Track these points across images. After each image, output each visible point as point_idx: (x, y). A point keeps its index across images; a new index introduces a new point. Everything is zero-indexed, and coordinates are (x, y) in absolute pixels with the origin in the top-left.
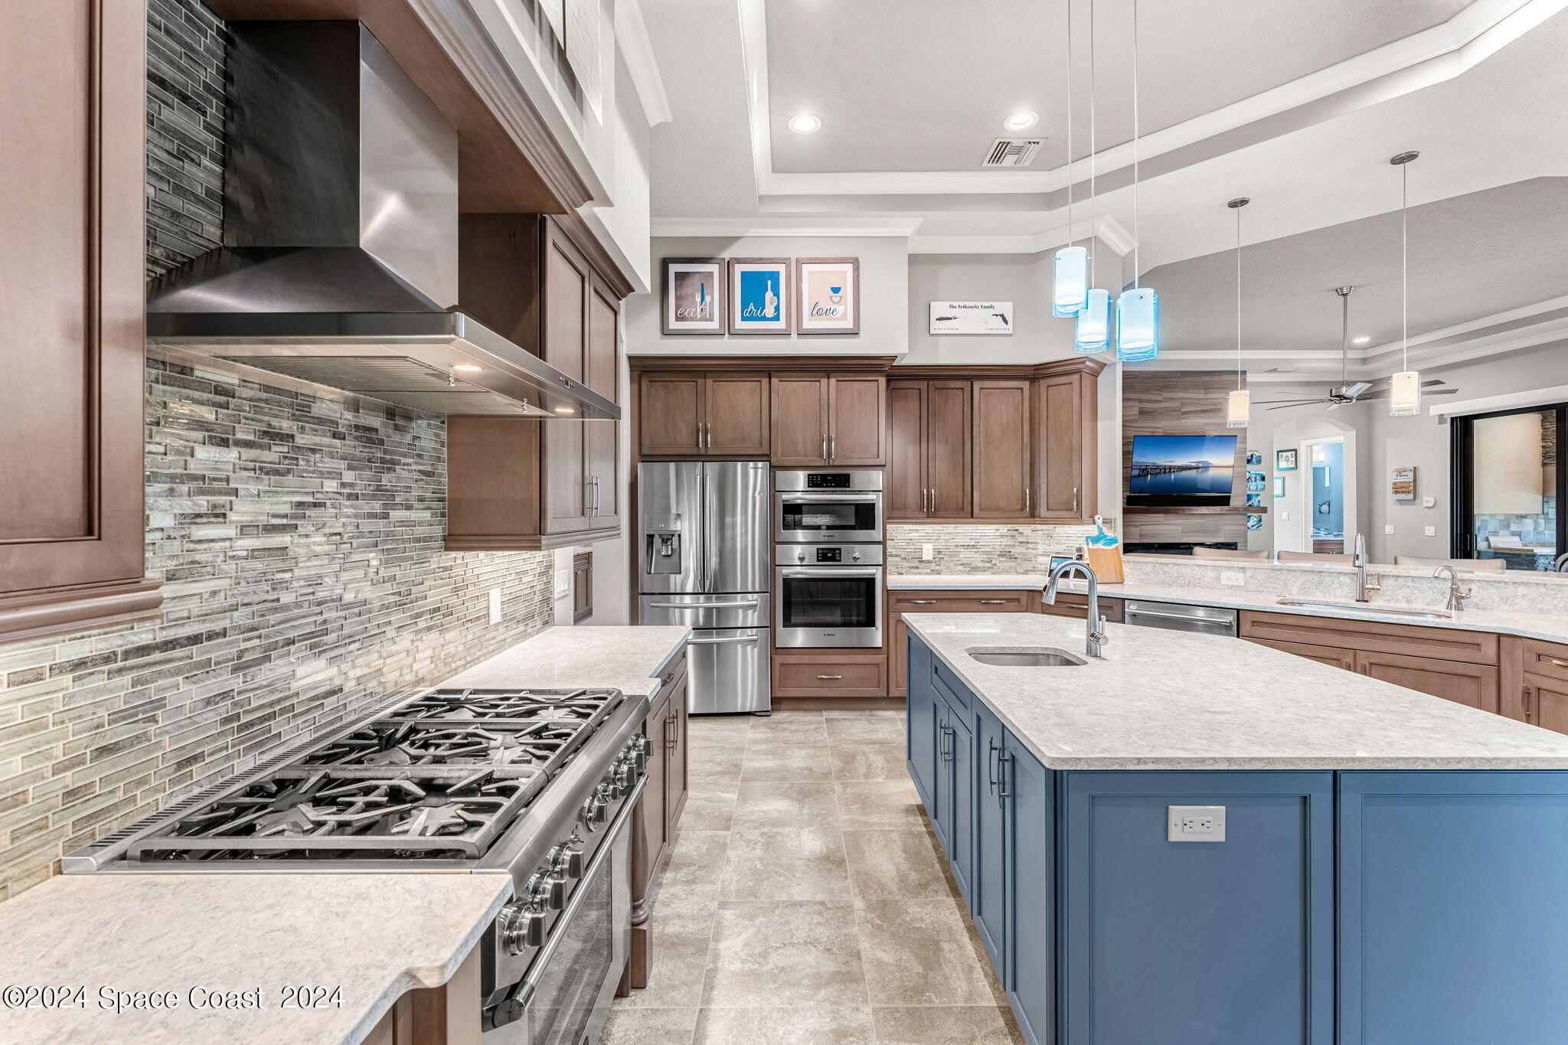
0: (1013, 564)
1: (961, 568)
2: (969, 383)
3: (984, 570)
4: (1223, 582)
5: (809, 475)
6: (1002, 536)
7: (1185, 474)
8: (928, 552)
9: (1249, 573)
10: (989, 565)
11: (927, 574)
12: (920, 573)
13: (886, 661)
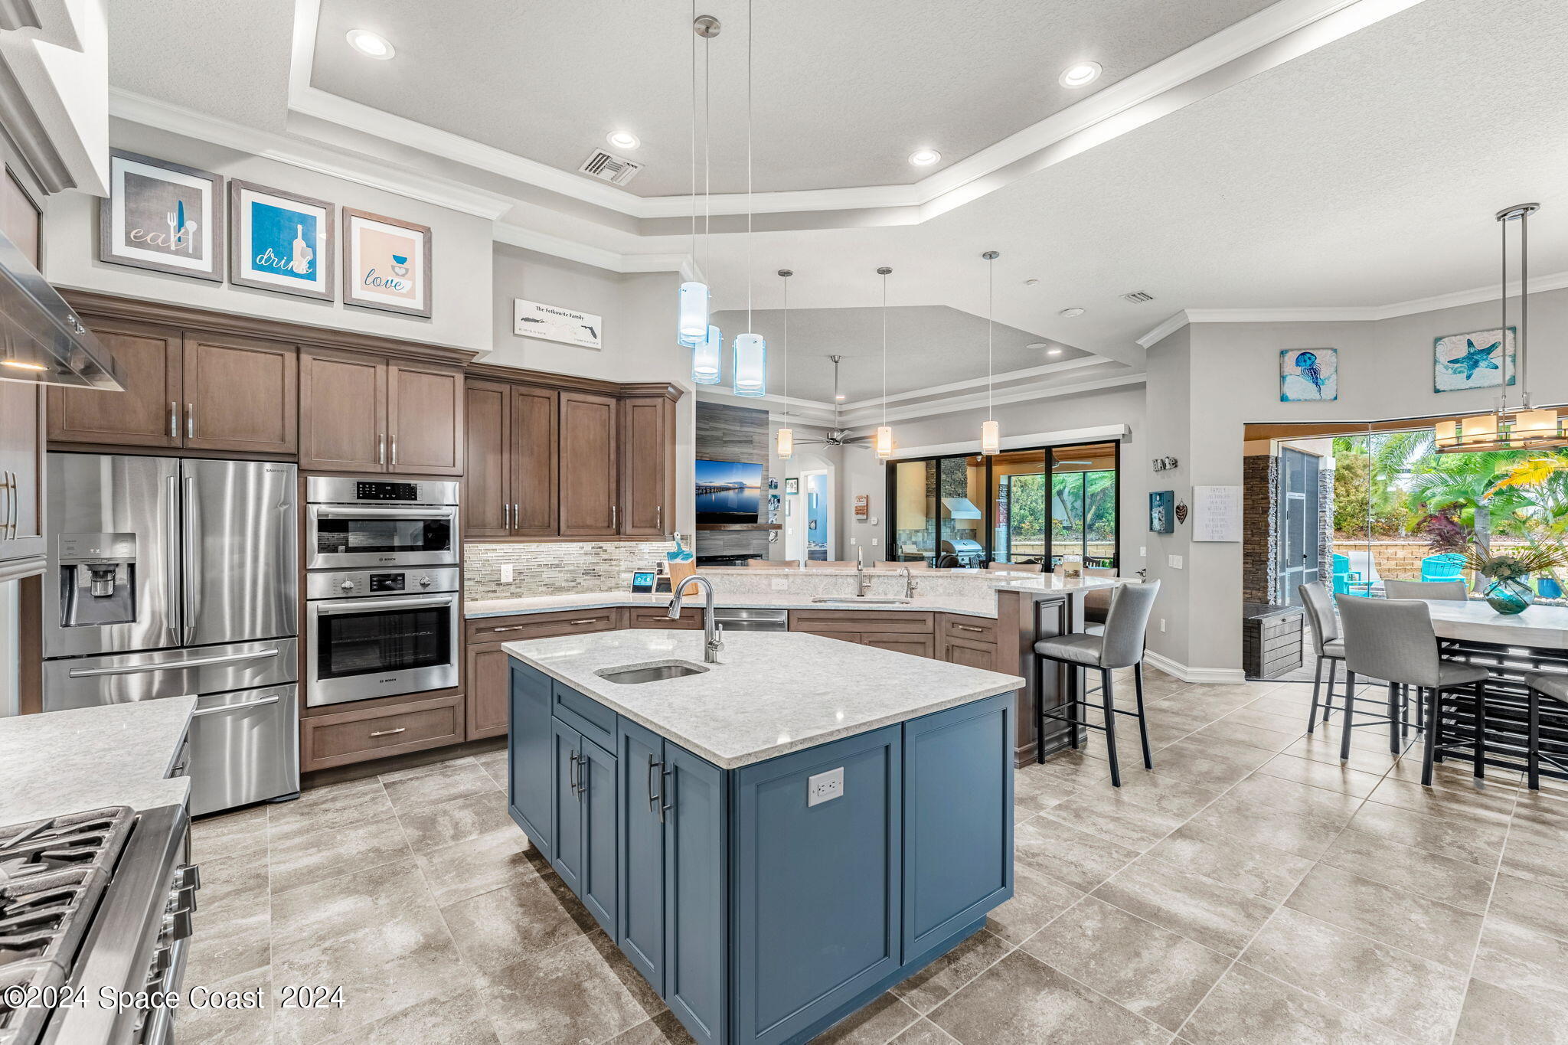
0: (597, 582)
1: (544, 589)
2: (556, 393)
3: (568, 590)
4: (773, 588)
5: (359, 483)
6: (586, 554)
7: (723, 494)
8: (507, 574)
9: (791, 579)
10: (573, 584)
11: (506, 597)
12: (498, 598)
13: (463, 701)
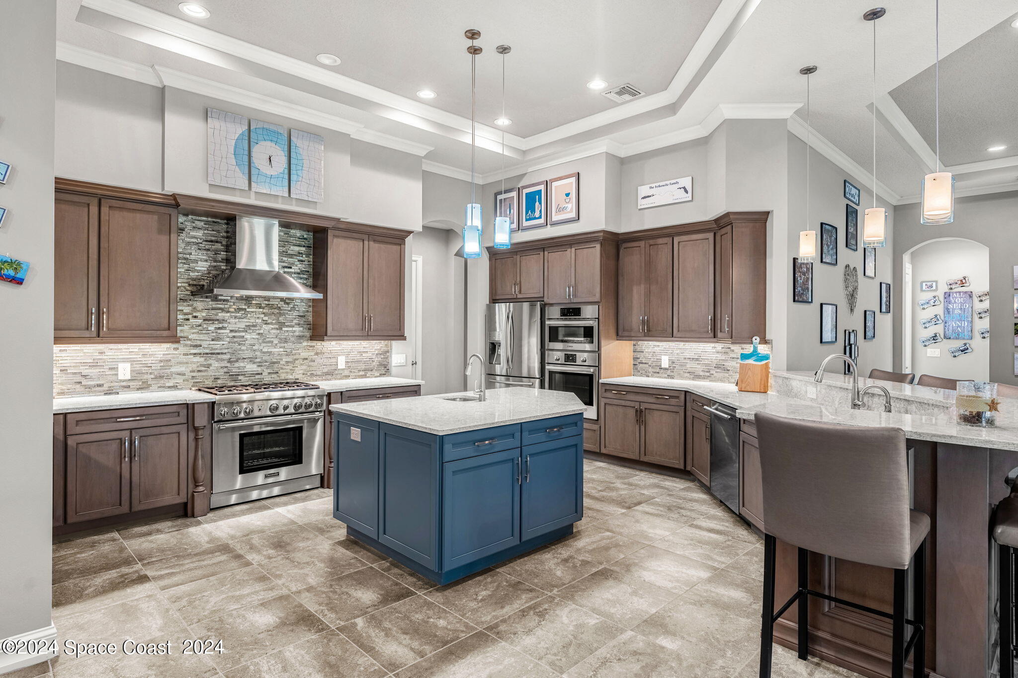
0: (727, 375)
1: (688, 375)
2: (671, 239)
3: (704, 378)
6: (718, 352)
8: (665, 363)
10: (708, 374)
11: (665, 378)
12: (660, 377)
